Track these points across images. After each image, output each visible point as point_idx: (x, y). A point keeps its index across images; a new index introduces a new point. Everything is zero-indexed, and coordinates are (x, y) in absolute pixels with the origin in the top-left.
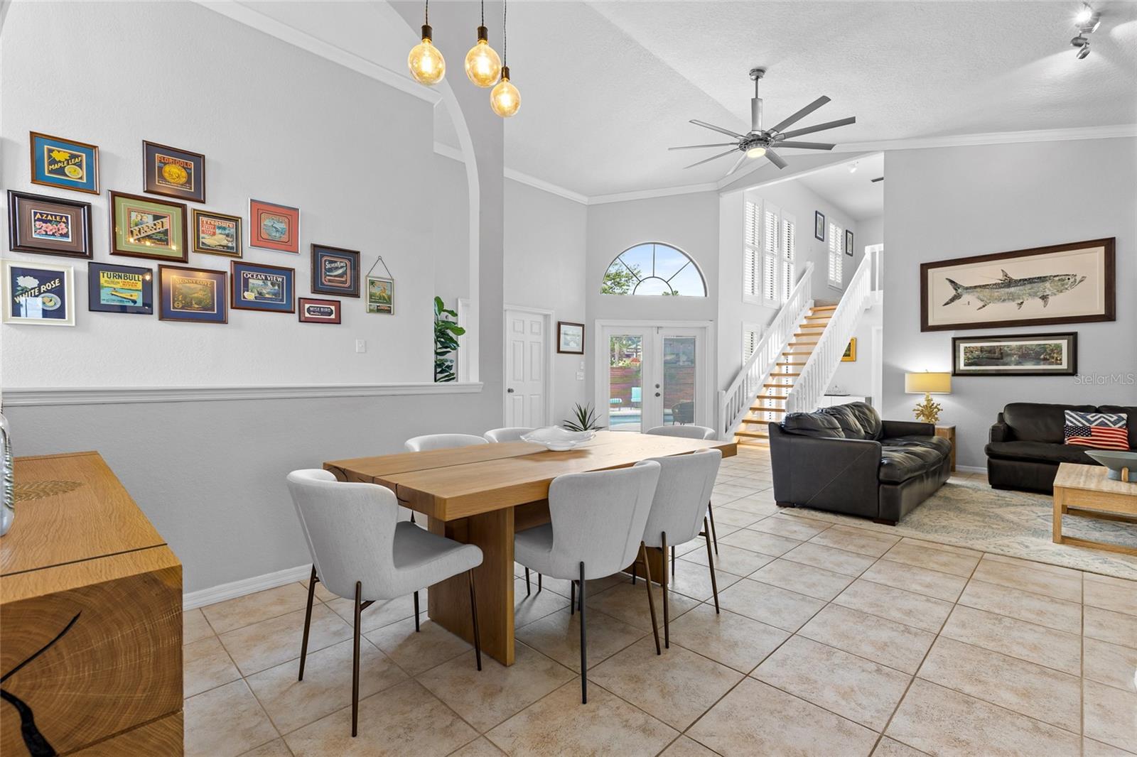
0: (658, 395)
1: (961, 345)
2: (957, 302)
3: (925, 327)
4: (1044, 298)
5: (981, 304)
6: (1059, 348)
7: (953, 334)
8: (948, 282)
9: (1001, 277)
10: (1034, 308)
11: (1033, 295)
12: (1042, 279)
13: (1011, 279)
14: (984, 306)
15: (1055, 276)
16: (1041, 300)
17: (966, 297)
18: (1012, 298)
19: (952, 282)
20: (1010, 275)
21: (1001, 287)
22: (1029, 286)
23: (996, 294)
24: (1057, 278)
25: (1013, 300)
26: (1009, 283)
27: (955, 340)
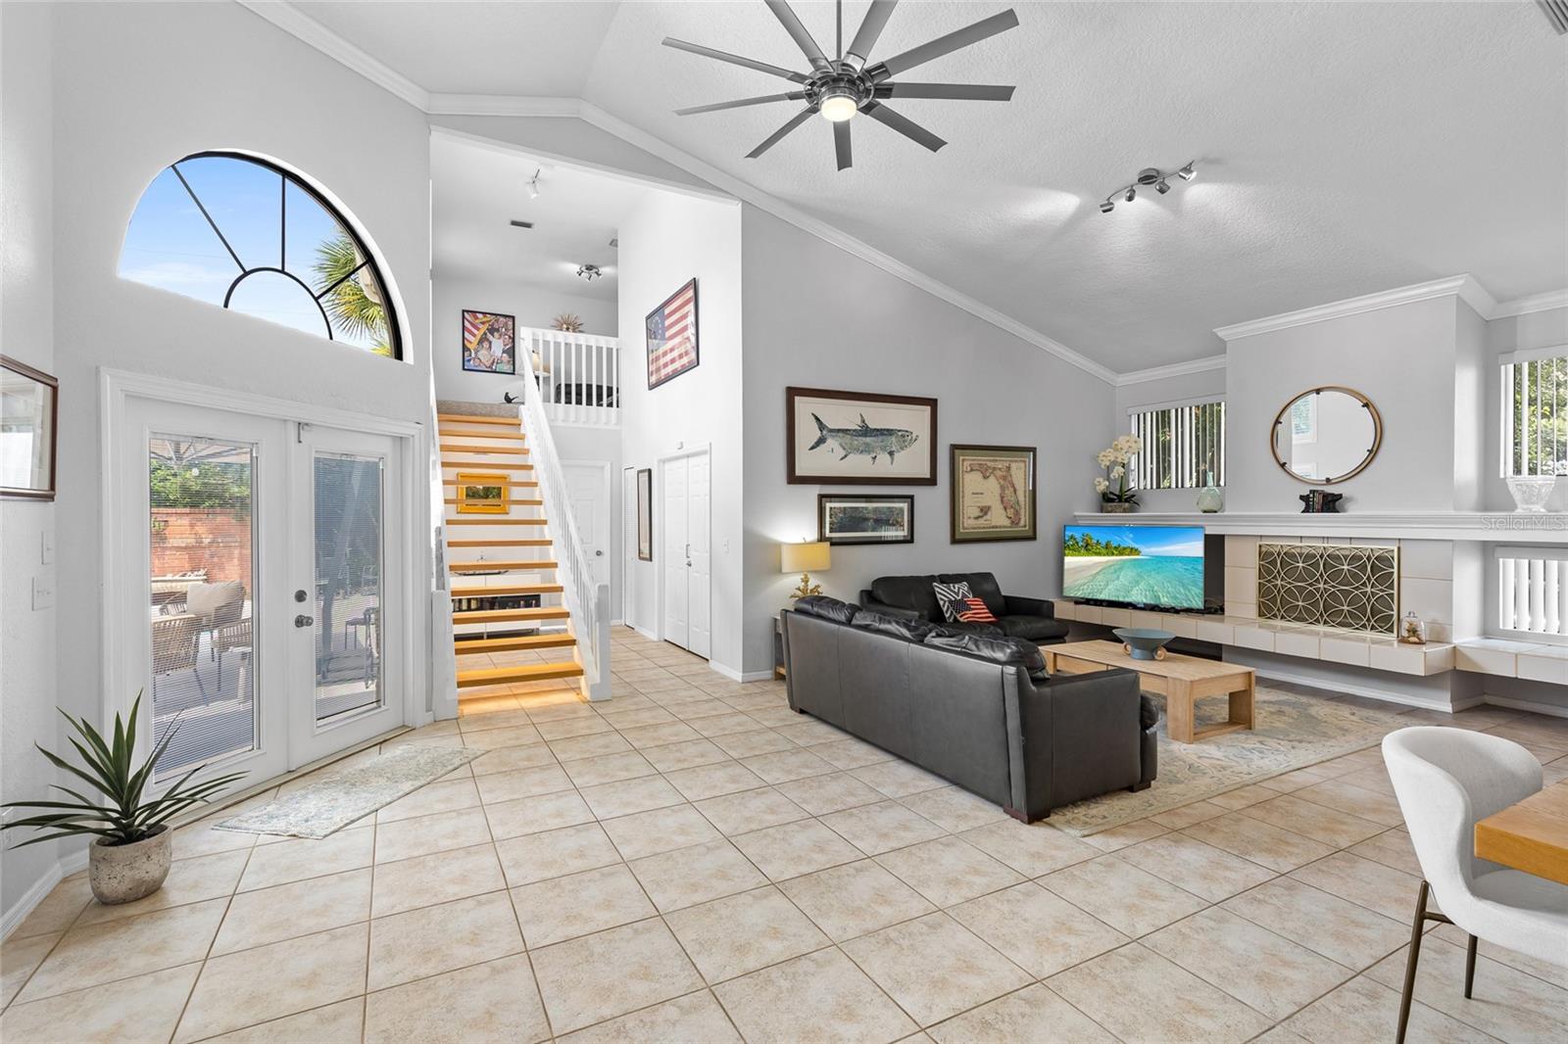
1: (826, 504)
2: (822, 446)
3: (793, 479)
4: (891, 454)
5: (843, 453)
6: (902, 510)
7: (816, 490)
8: (813, 418)
9: (859, 423)
10: (883, 467)
11: (883, 449)
12: (890, 432)
13: (867, 427)
14: (846, 456)
15: (899, 431)
16: (888, 456)
17: (832, 443)
18: (867, 449)
19: (817, 419)
20: (866, 422)
21: (860, 436)
22: (881, 438)
23: (856, 442)
24: (900, 433)
25: (869, 452)
26: (866, 431)
27: (822, 497)
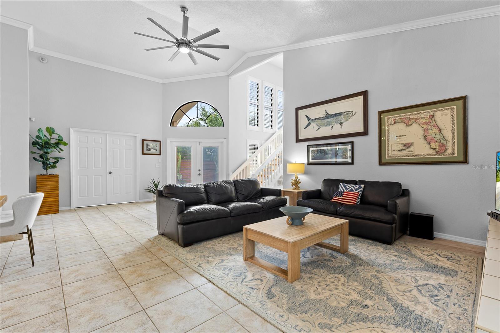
0: (199, 175)
1: (310, 149)
2: (309, 127)
3: (298, 140)
4: (341, 124)
5: (318, 128)
6: (346, 149)
7: (307, 143)
8: (305, 117)
9: (325, 113)
10: (337, 130)
11: (336, 122)
12: (340, 114)
13: (329, 114)
14: (319, 129)
15: (345, 112)
16: (339, 125)
17: (313, 124)
18: (329, 124)
19: (307, 117)
20: (328, 112)
21: (325, 119)
22: (335, 118)
23: (323, 122)
24: (345, 113)
25: (329, 125)
26: (328, 116)
27: (308, 147)
